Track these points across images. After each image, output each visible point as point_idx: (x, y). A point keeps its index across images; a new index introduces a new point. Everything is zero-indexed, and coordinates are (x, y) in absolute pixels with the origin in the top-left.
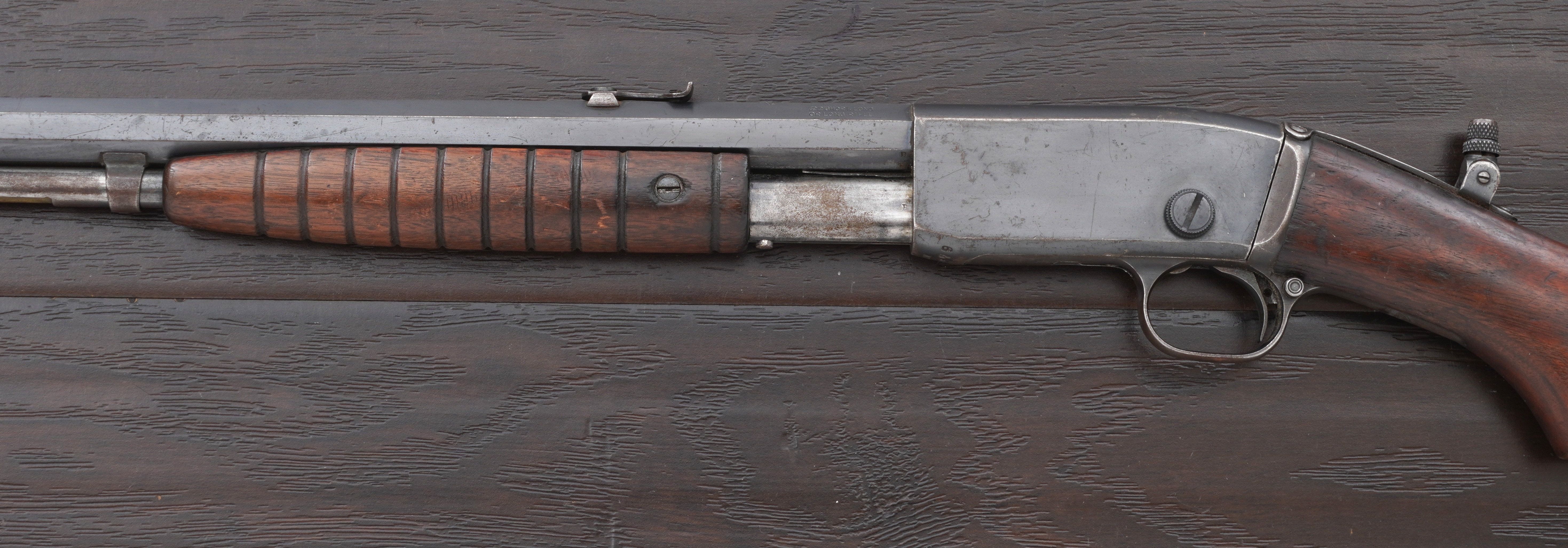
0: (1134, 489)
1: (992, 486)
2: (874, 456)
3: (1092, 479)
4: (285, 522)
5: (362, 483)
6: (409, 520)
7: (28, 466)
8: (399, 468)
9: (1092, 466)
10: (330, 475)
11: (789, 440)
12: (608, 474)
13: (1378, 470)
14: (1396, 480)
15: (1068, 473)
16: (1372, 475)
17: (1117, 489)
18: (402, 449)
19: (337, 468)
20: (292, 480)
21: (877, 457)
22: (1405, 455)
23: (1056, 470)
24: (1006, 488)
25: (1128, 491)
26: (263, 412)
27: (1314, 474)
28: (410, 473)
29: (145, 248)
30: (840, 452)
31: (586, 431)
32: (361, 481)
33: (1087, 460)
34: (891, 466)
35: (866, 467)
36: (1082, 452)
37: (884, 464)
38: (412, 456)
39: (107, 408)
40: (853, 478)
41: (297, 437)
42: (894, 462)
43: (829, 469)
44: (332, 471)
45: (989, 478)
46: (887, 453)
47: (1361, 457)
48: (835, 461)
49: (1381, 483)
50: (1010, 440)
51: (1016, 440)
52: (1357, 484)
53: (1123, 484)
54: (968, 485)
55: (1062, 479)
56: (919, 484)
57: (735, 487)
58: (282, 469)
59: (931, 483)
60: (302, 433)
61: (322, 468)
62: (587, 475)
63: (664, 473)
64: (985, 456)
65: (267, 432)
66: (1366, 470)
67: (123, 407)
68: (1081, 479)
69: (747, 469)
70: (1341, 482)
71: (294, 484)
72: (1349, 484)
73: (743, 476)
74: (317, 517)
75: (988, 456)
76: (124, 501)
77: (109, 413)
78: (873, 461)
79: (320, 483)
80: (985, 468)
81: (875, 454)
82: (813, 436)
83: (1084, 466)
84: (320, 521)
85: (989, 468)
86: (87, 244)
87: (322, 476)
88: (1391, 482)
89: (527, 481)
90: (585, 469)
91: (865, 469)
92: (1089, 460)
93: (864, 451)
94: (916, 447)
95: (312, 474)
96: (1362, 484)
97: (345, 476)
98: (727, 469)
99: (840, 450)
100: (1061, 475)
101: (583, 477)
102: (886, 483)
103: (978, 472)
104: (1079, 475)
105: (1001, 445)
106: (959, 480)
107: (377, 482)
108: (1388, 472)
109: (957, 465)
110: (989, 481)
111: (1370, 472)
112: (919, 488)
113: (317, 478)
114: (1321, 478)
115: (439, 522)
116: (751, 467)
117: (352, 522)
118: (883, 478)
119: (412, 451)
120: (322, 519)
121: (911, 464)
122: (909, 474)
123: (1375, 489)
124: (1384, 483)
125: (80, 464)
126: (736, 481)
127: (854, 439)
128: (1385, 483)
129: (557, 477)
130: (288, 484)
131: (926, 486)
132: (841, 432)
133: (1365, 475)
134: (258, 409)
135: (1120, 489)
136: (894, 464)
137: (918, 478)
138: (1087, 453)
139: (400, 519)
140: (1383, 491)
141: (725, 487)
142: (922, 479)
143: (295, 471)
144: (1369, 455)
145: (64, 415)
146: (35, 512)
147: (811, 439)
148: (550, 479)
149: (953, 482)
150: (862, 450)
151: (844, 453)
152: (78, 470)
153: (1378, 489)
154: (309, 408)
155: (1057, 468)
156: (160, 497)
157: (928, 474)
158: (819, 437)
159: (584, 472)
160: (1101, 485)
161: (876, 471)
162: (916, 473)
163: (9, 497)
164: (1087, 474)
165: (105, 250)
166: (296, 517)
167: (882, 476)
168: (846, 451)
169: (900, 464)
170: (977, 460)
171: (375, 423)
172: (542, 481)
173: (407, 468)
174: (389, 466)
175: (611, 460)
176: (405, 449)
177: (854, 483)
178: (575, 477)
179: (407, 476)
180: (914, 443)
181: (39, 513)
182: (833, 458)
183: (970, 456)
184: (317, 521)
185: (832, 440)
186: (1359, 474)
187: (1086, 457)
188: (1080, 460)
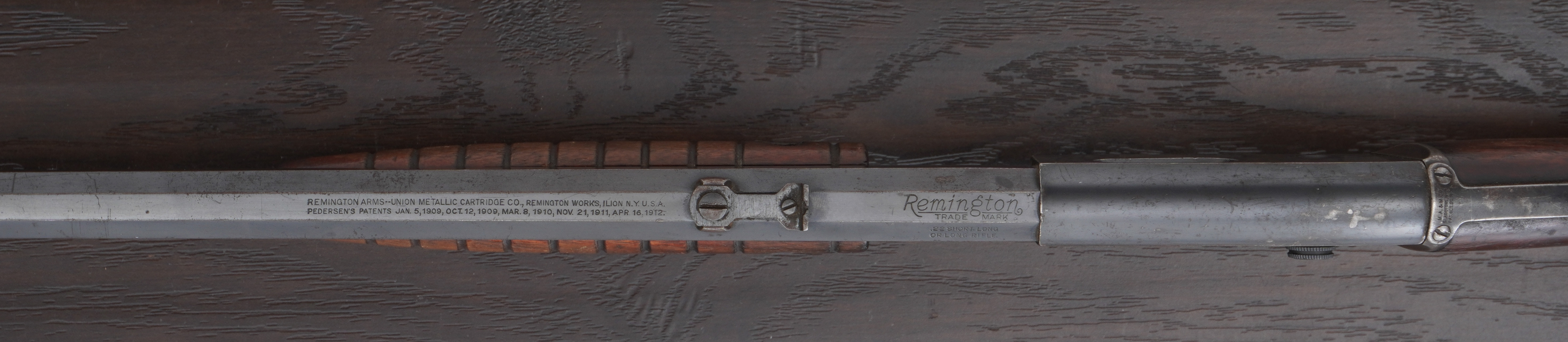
0: (285, 10)
1: (426, 10)
2: (542, 37)
3: (328, 20)
9: (327, 32)
10: (1060, 10)
11: (624, 52)
12: (799, 16)
13: (37, 33)
14: (19, 23)
15: (350, 25)
16: (44, 28)
17: (303, 10)
21: (539, 37)
22: (11, 49)
23: (362, 27)
24: (412, 9)
25: (290, 8)
27: (103, 27)
30: (574, 41)
31: (820, 57)
33: (332, 38)
34: (525, 28)
35: (550, 27)
36: (337, 45)
37: (532, 30)
39: (1267, 70)
40: (562, 16)
42: (522, 32)
43: (585, 24)
44: (1059, 14)
45: (429, 18)
46: (529, 40)
47: (55, 46)
48: (580, 32)
49: (35, 20)
50: (409, 56)
51: (403, 56)
52: (59, 18)
53: (296, 15)
54: (449, 11)
55: (357, 19)
56: (498, 11)
57: (676, 5)
59: (485, 13)
62: (818, 15)
63: (745, 18)
64: (433, 40)
66: (49, 32)
67: (1252, 71)
68: (338, 18)
69: (665, 23)
70: (75, 20)
72: (68, 18)
73: (670, 16)
75: (430, 40)
78: (543, 33)
80: (433, 28)
81: (541, 39)
82: (602, 56)
83: (335, 32)
85: (429, 28)
87: (1068, 9)
88: (25, 21)
89: (875, 8)
90: (821, 20)
91: (552, 25)
92: (330, 38)
93: (552, 42)
94: (501, 48)
96: (53, 19)
98: (684, 22)
99: (575, 43)
100: (358, 22)
101: (822, 12)
102: (530, 11)
103: (439, 24)
104: (340, 23)
105: (418, 50)
106: (458, 16)
108: (27, 32)
109: (460, 30)
110: (429, 15)
111: (46, 31)
112: (497, 7)
114: (96, 24)
116: (662, 25)
118: (533, 16)
121: (505, 31)
122: (508, 20)
123: (40, 14)
124: (33, 21)
125: (1291, 16)
126: (676, 11)
127: (562, 54)
128: (30, 21)
129: (847, 12)
131: (491, 9)
132: (573, 61)
133: (51, 27)
135: (298, 10)
136: (522, 30)
137: (498, 17)
138: (332, 45)
140: (33, 12)
141: (686, 5)
142: (495, 16)
144: (48, 48)
147: (604, 53)
148: (853, 10)
149: (464, 14)
150: (554, 44)
151: (572, 40)
152: (1292, 12)
153: (38, 14)
155: (362, 29)
157: (489, 21)
158: (595, 55)
159: (822, 17)
160: (318, 13)
161: (540, 23)
162: (501, 22)
164: (332, 24)
167: (534, 19)
168: (570, 42)
169: (516, 30)
170: (441, 36)
172: (862, 8)
175: (795, 29)
177: (562, 12)
178: (829, 13)
180: (503, 52)
182: (582, 35)
183: (449, 40)
185: (583, 53)
186: (58, 29)
187: (334, 40)
188: (338, 38)
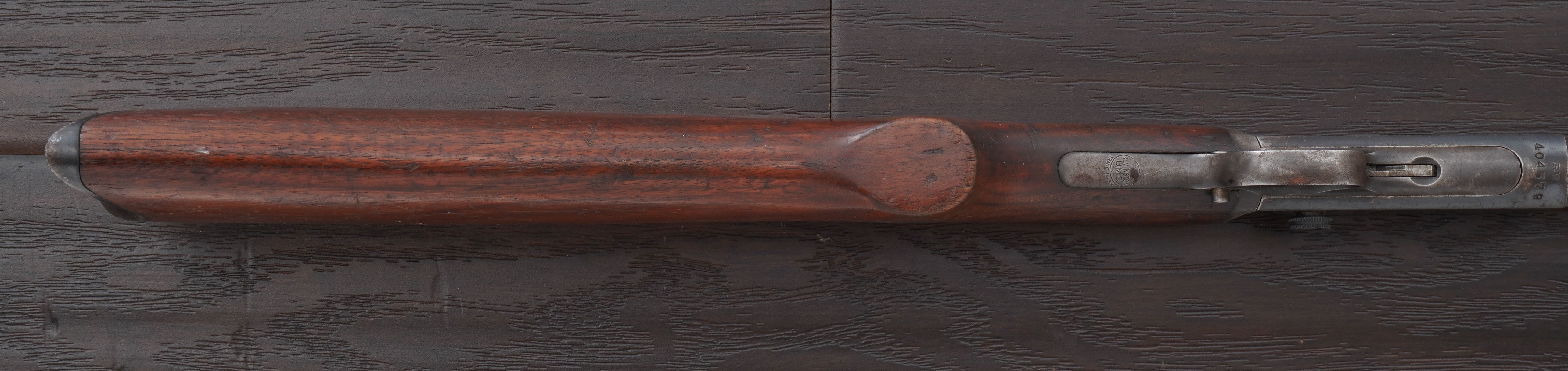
4: (1414, 362)
5: (1482, 326)
6: (1525, 359)
7: (1183, 313)
8: (1516, 312)
18: (1517, 296)
19: (1461, 313)
20: (1420, 324)
26: (1392, 263)
28: (1525, 317)
29: (1283, 116)
32: (1482, 325)
38: (1526, 301)
41: (1423, 286)
58: (1411, 315)
60: (1428, 282)
61: (1446, 313)
65: (1396, 282)
71: (1422, 328)
74: (1443, 357)
76: (1270, 345)
77: (1254, 266)
79: (1444, 327)
84: (1446, 361)
86: (1229, 113)
95: (1438, 318)
97: (1467, 321)
107: (1496, 325)
113: (1443, 322)
115: (1552, 361)
117: (1474, 361)
119: (1527, 297)
120: (1447, 359)
130: (1416, 328)
134: (1388, 261)
139: (1517, 359)
143: (1422, 317)
145: (1215, 268)
146: (1191, 356)
154: (1432, 260)
156: (1302, 341)
163: (1167, 342)
165: (1247, 118)
166: (1424, 358)
171: (1492, 273)
173: (1522, 313)
174: (1507, 311)
176: (1520, 296)
179: (1522, 320)
181: (1195, 356)
184: (1443, 361)
